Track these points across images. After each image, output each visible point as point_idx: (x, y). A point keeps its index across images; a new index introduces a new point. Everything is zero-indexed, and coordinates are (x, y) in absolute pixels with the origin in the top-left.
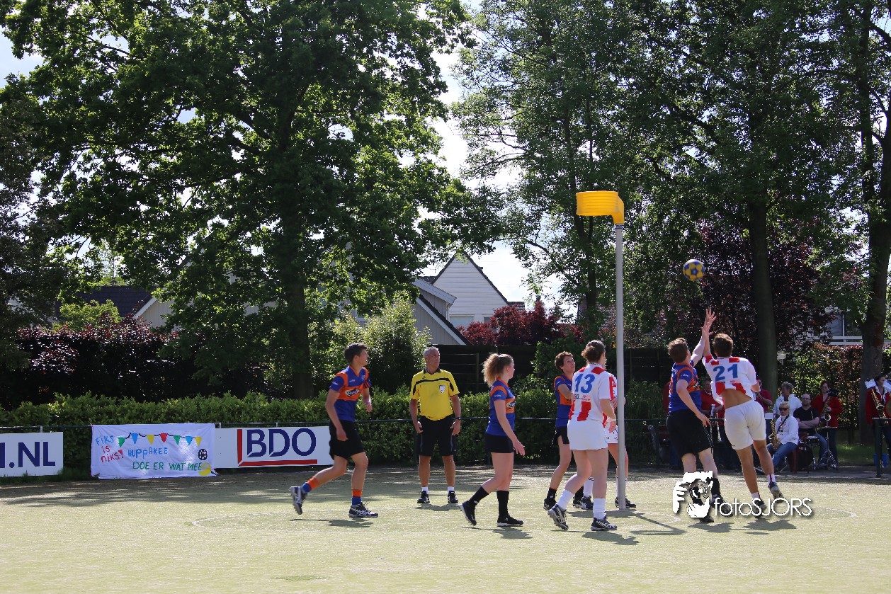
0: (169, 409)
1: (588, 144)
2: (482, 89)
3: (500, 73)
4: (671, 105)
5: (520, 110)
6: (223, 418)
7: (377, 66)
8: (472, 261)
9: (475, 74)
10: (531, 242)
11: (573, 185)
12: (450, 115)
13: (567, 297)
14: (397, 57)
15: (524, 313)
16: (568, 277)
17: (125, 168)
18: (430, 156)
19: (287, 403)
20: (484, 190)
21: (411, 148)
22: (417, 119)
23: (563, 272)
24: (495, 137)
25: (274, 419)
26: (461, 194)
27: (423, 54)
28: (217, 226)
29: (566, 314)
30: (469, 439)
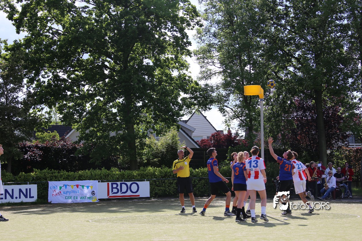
0: (80, 175)
1: (249, 66)
2: (205, 44)
3: (213, 38)
4: (282, 50)
5: (221, 53)
6: (102, 178)
7: (163, 35)
8: (202, 114)
9: (203, 38)
10: (226, 106)
11: (243, 83)
12: (192, 55)
13: (241, 128)
14: (171, 31)
15: (224, 135)
16: (241, 120)
17: (61, 78)
18: (185, 71)
19: (127, 172)
20: (207, 85)
21: (177, 68)
22: (179, 57)
23: (239, 118)
24: (212, 63)
25: (123, 178)
26: (197, 87)
27: (181, 30)
28: (99, 100)
29: (240, 135)
30: (201, 186)
